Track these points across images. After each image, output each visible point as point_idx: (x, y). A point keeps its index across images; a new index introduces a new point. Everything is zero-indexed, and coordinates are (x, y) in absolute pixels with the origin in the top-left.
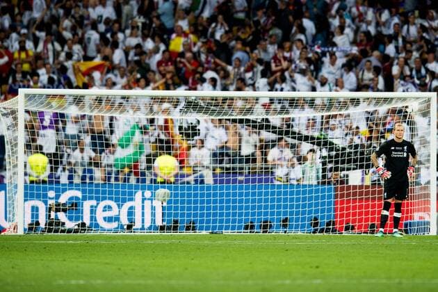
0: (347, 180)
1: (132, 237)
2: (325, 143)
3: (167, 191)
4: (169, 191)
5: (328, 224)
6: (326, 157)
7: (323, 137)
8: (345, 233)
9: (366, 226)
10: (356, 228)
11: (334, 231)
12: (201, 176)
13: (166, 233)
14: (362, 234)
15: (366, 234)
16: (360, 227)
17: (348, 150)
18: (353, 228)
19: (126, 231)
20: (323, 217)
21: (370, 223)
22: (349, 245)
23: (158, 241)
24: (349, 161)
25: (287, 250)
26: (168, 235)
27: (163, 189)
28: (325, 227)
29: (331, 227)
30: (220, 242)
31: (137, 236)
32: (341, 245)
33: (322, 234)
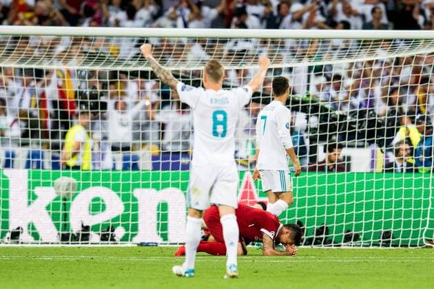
0: (349, 165)
1: (19, 251)
2: (315, 109)
3: (72, 180)
4: (75, 181)
5: (319, 232)
6: (316, 129)
7: (311, 99)
8: (344, 246)
9: (377, 236)
10: (362, 237)
11: (328, 242)
12: (136, 158)
13: (70, 245)
14: (371, 247)
15: (375, 247)
16: (367, 237)
17: (349, 119)
18: (357, 238)
19: (10, 241)
20: (311, 222)
21: (383, 230)
22: (350, 264)
23: (59, 258)
24: (352, 136)
25: (256, 272)
26: (73, 248)
27: (66, 178)
28: (315, 236)
29: (323, 236)
30: (153, 259)
31: (26, 249)
32: (339, 263)
33: (309, 247)
